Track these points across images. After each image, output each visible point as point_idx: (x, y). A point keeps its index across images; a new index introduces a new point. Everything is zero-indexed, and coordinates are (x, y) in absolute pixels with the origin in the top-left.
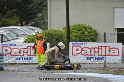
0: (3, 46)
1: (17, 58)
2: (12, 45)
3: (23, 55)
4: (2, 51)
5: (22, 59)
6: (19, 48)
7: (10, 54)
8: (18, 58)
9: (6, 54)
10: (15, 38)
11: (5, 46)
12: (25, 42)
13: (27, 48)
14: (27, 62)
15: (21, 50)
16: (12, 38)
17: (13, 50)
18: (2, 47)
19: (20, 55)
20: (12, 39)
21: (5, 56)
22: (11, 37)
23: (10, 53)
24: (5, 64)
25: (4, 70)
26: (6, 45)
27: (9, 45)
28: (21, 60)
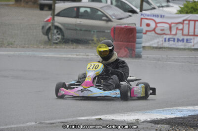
0: (142, 17)
1: (165, 39)
2: (157, 16)
3: (176, 34)
4: (141, 26)
5: (174, 41)
6: (170, 21)
7: (153, 32)
8: (167, 39)
9: (147, 31)
10: (163, 5)
11: (146, 17)
12: (181, 12)
13: (182, 23)
14: (182, 45)
15: (172, 25)
16: (158, 5)
17: (158, 25)
18: (142, 19)
19: (171, 34)
20: (159, 7)
21: (146, 33)
22: (157, 3)
23: (154, 30)
24: (144, 47)
25: (143, 57)
26: (148, 15)
27: (153, 16)
28: (171, 43)
